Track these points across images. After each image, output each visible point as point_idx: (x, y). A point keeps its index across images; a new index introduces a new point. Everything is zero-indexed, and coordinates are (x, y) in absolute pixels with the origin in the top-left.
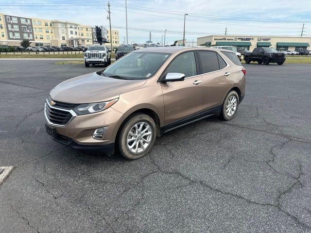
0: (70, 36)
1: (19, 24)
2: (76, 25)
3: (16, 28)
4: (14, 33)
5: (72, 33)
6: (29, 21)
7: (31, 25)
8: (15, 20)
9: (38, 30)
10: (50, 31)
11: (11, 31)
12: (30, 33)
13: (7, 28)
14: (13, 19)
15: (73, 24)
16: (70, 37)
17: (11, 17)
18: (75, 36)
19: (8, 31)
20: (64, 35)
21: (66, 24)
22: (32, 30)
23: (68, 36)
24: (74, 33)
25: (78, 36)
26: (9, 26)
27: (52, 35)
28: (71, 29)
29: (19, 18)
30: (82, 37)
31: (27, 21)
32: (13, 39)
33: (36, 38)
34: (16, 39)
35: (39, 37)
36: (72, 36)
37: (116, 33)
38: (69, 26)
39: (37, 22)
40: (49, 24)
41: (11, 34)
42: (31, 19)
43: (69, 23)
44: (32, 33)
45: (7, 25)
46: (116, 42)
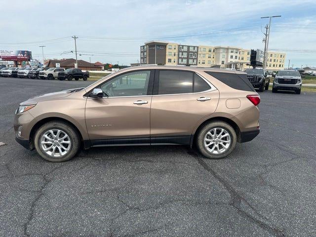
0: (230, 60)
1: (188, 52)
2: (237, 50)
3: (185, 55)
4: (182, 59)
5: (232, 57)
6: (196, 49)
7: (197, 52)
8: (185, 49)
9: (202, 56)
10: (212, 57)
11: (181, 58)
12: (195, 59)
13: (179, 55)
14: (184, 47)
15: (235, 49)
16: (229, 62)
17: (183, 46)
18: (234, 60)
19: (179, 58)
20: (224, 60)
21: (228, 49)
22: (197, 56)
23: (227, 60)
24: (234, 57)
25: (237, 60)
26: (180, 54)
27: (213, 59)
28: (232, 54)
29: (189, 47)
30: (242, 61)
31: (194, 49)
32: (181, 64)
33: (199, 63)
34: (183, 64)
35: (201, 62)
36: (232, 60)
37: (281, 56)
38: (230, 51)
39: (202, 49)
40: (212, 50)
41: (180, 60)
42: (198, 47)
43: (230, 48)
44: (197, 59)
45: (179, 53)
46: (280, 65)
